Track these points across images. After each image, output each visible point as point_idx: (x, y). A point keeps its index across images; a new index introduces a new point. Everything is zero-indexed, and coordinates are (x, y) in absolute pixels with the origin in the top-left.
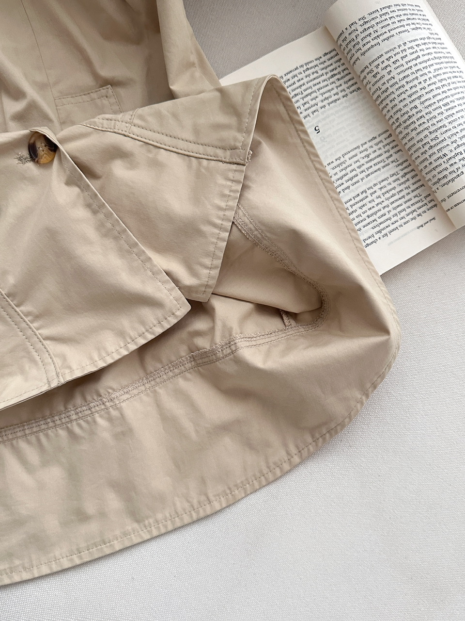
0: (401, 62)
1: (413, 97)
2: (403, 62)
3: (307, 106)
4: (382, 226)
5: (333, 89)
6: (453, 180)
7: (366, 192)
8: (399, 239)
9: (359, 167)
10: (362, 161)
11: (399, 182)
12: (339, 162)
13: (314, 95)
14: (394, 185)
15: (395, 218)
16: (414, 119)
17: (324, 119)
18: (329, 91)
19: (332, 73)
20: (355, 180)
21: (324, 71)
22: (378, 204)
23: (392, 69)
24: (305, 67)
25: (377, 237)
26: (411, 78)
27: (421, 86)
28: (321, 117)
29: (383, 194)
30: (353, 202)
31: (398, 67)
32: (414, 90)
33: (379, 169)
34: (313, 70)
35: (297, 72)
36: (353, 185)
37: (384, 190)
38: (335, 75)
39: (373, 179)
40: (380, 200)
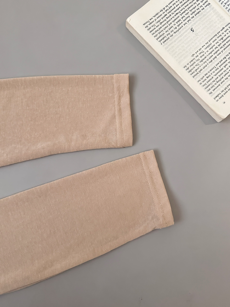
7: (226, 58)
9: (219, 46)
10: (220, 42)
12: (207, 45)
28: (193, 23)
30: (220, 64)
36: (218, 55)
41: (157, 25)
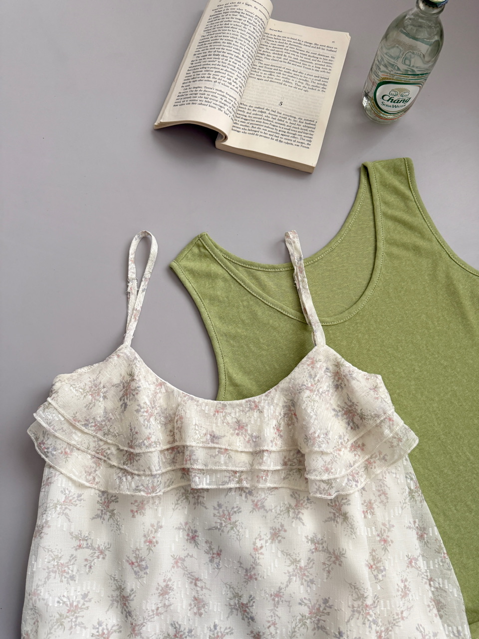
0: (227, 77)
1: (240, 60)
2: (226, 75)
3: (275, 117)
4: (297, 45)
5: (253, 114)
6: (261, 19)
7: (288, 63)
8: (295, 34)
9: (280, 73)
10: (276, 74)
11: (268, 54)
12: (286, 84)
13: (266, 118)
14: (272, 55)
15: (287, 42)
16: (248, 54)
17: (273, 105)
18: (256, 114)
19: (245, 121)
20: (288, 71)
21: (247, 125)
22: (289, 53)
23: (234, 79)
24: (256, 133)
25: (303, 43)
26: (231, 67)
27: (231, 60)
28: (273, 107)
29: (282, 55)
30: (297, 64)
31: (231, 76)
32: (235, 62)
33: (272, 66)
34: (253, 129)
35: (261, 134)
36: (291, 70)
37: (280, 56)
38: (245, 119)
39: (279, 64)
40: (286, 54)
41: (299, 137)
